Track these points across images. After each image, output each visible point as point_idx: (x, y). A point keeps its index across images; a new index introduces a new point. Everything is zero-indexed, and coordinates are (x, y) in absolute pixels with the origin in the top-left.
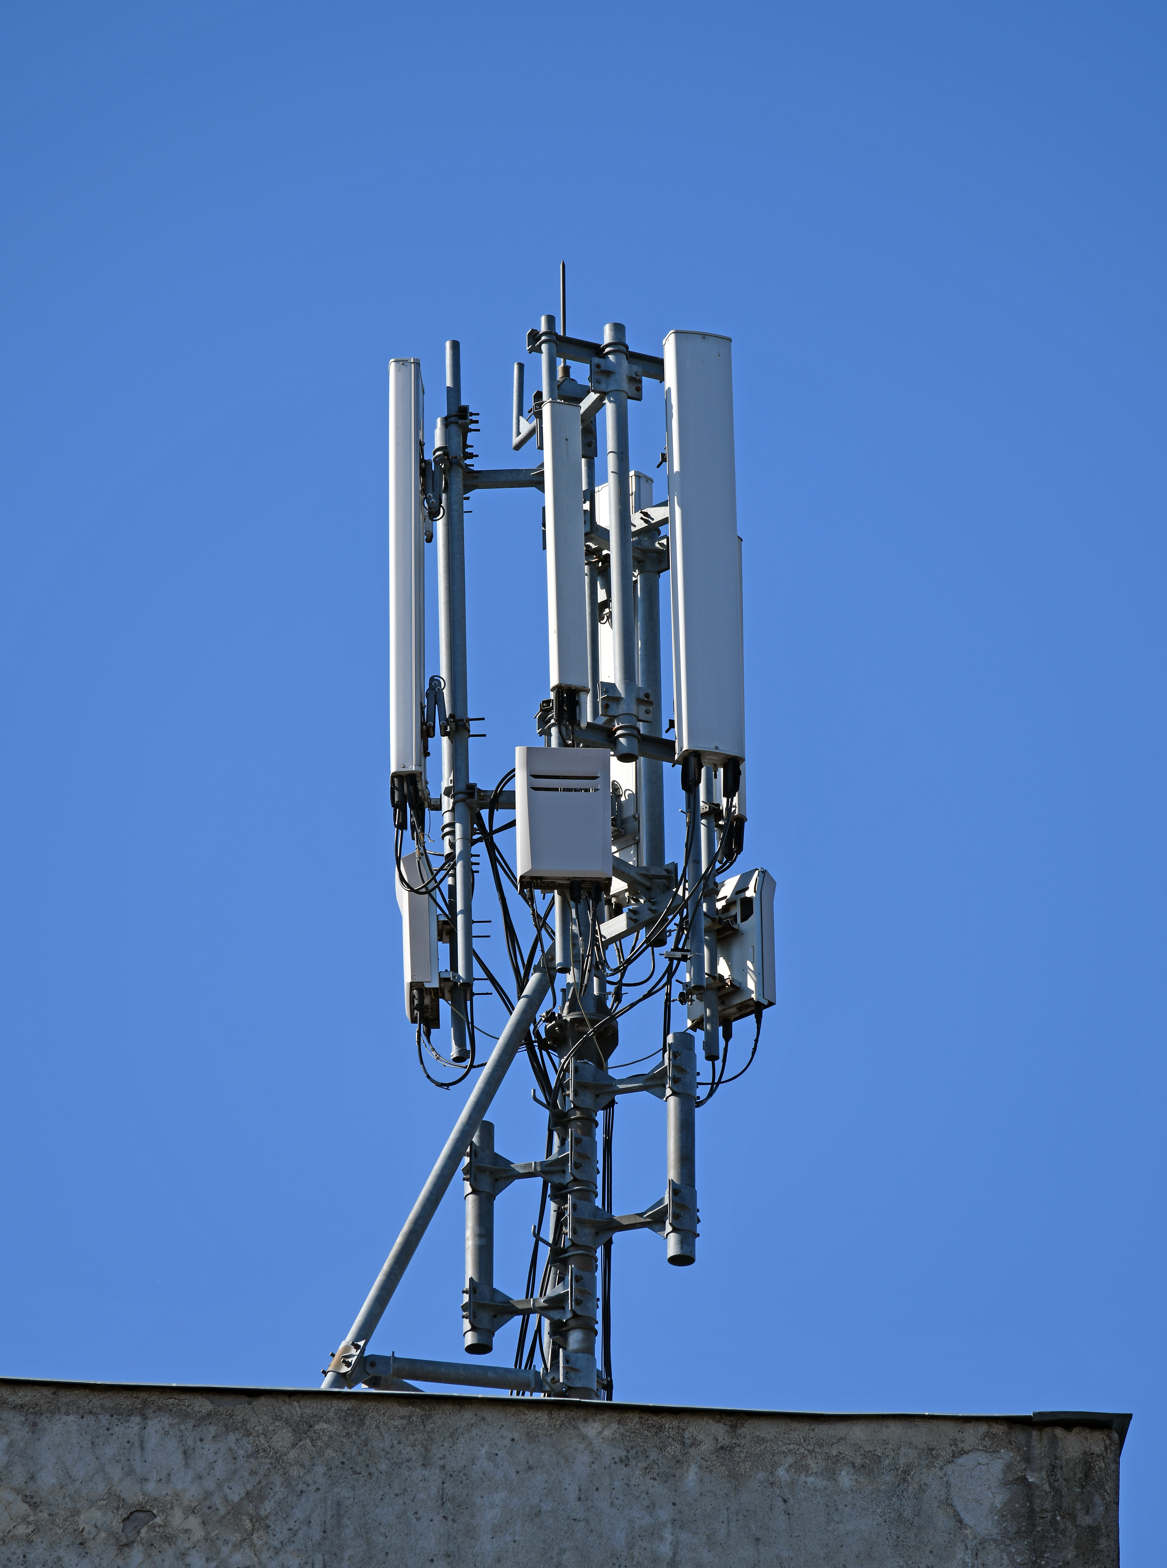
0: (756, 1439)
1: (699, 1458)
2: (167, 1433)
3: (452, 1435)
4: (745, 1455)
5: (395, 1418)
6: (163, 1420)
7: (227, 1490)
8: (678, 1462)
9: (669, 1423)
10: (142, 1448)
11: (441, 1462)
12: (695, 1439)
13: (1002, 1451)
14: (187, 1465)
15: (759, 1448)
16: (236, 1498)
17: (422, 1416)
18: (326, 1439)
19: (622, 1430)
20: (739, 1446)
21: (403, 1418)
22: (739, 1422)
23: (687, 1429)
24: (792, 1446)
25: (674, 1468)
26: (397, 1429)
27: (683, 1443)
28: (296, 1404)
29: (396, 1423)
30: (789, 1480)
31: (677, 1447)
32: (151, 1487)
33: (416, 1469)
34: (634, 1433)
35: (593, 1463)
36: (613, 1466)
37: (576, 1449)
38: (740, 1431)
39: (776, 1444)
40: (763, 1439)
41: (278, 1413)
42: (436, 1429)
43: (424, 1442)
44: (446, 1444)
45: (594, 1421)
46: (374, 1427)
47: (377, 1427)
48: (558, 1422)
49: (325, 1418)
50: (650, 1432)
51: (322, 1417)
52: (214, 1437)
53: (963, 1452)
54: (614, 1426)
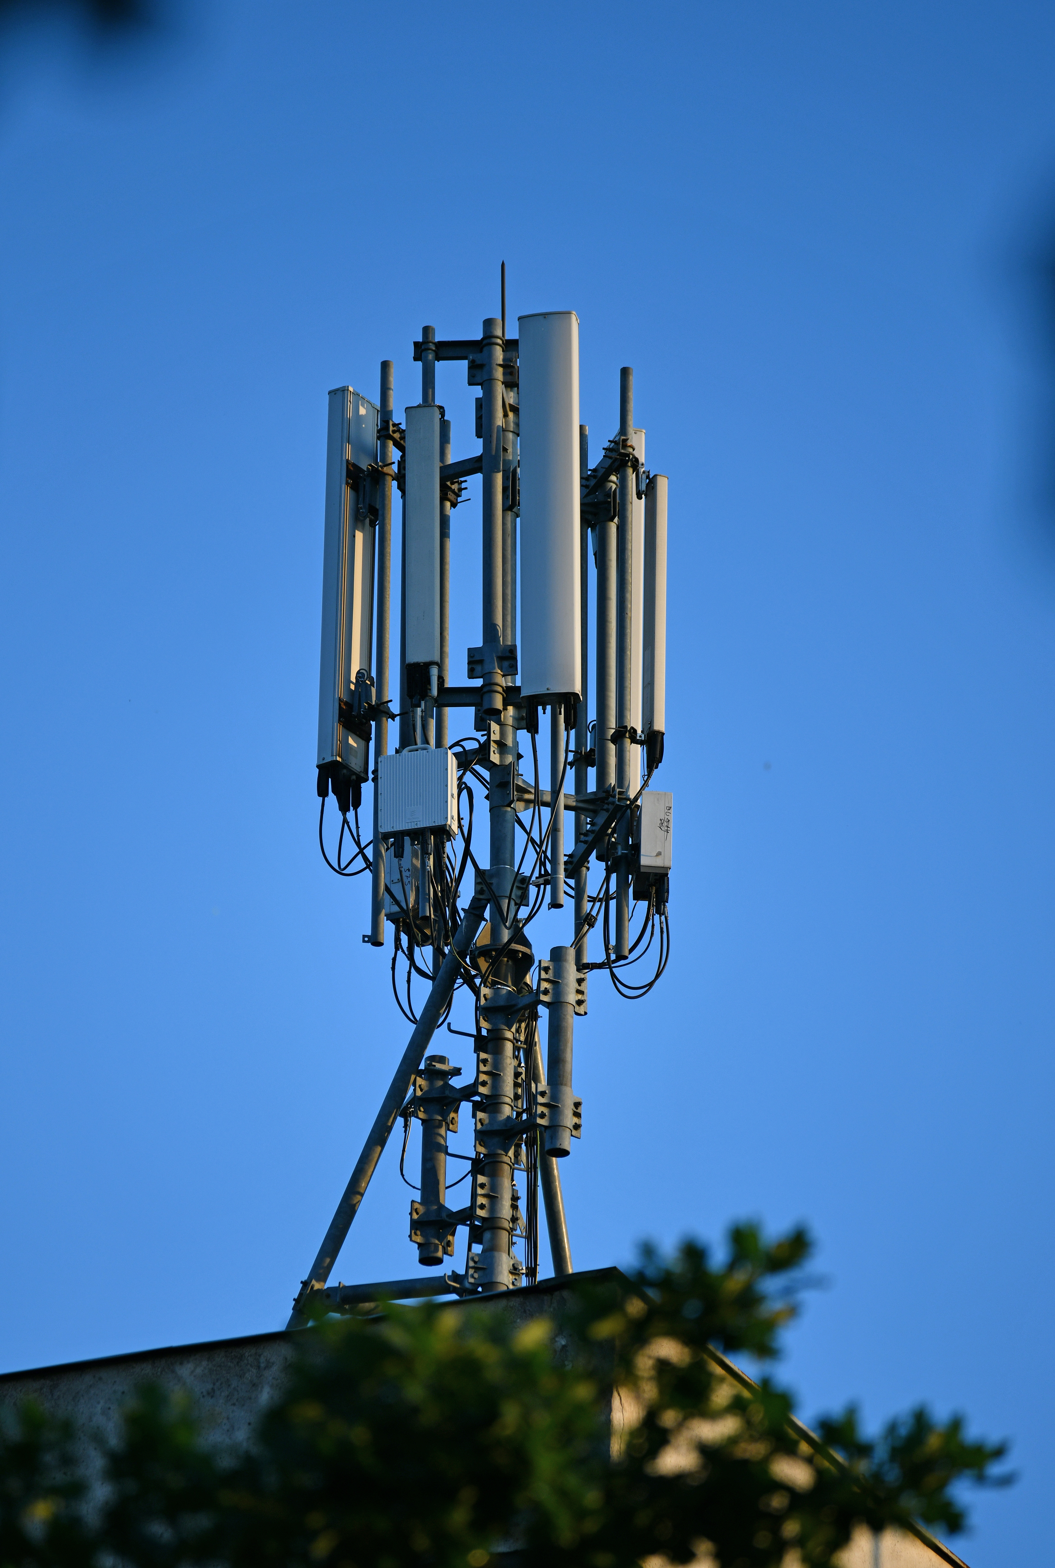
1: (271, 1378)
3: (74, 1397)
5: (30, 1393)
8: (255, 1385)
12: (268, 1362)
19: (210, 1366)
23: (262, 1354)
25: (251, 1392)
27: (259, 1368)
31: (253, 1372)
34: (220, 1366)
45: (188, 1362)
54: (205, 1365)
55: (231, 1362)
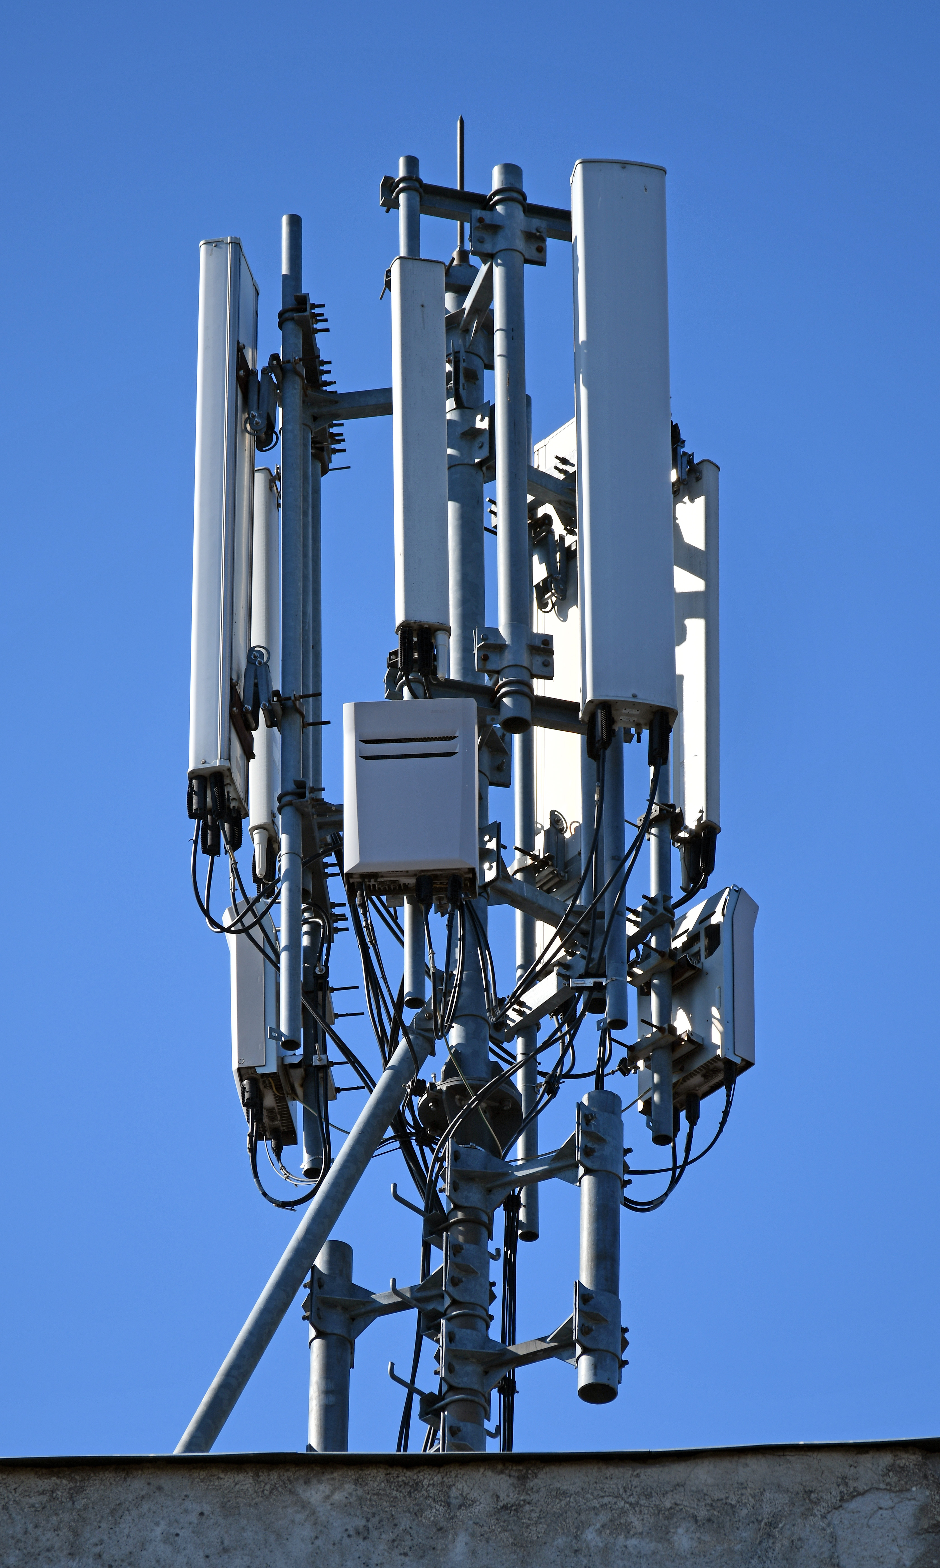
0: (554, 1493)
1: (471, 1522)
3: (112, 1512)
4: (538, 1515)
5: (32, 1494)
8: (440, 1529)
11: (97, 1550)
12: (465, 1498)
13: (914, 1489)
15: (559, 1505)
17: (70, 1489)
19: (360, 1492)
20: (529, 1503)
21: (43, 1493)
22: (530, 1472)
23: (454, 1485)
24: (606, 1500)
25: (434, 1538)
26: (33, 1509)
27: (449, 1504)
29: (32, 1500)
30: (600, 1544)
31: (439, 1510)
33: (60, 1561)
35: (317, 1538)
36: (346, 1541)
37: (293, 1521)
38: (532, 1484)
39: (583, 1498)
40: (565, 1493)
42: (91, 1505)
43: (73, 1524)
44: (104, 1525)
45: (320, 1482)
48: (267, 1487)
50: (401, 1492)
53: (856, 1494)
54: (349, 1487)
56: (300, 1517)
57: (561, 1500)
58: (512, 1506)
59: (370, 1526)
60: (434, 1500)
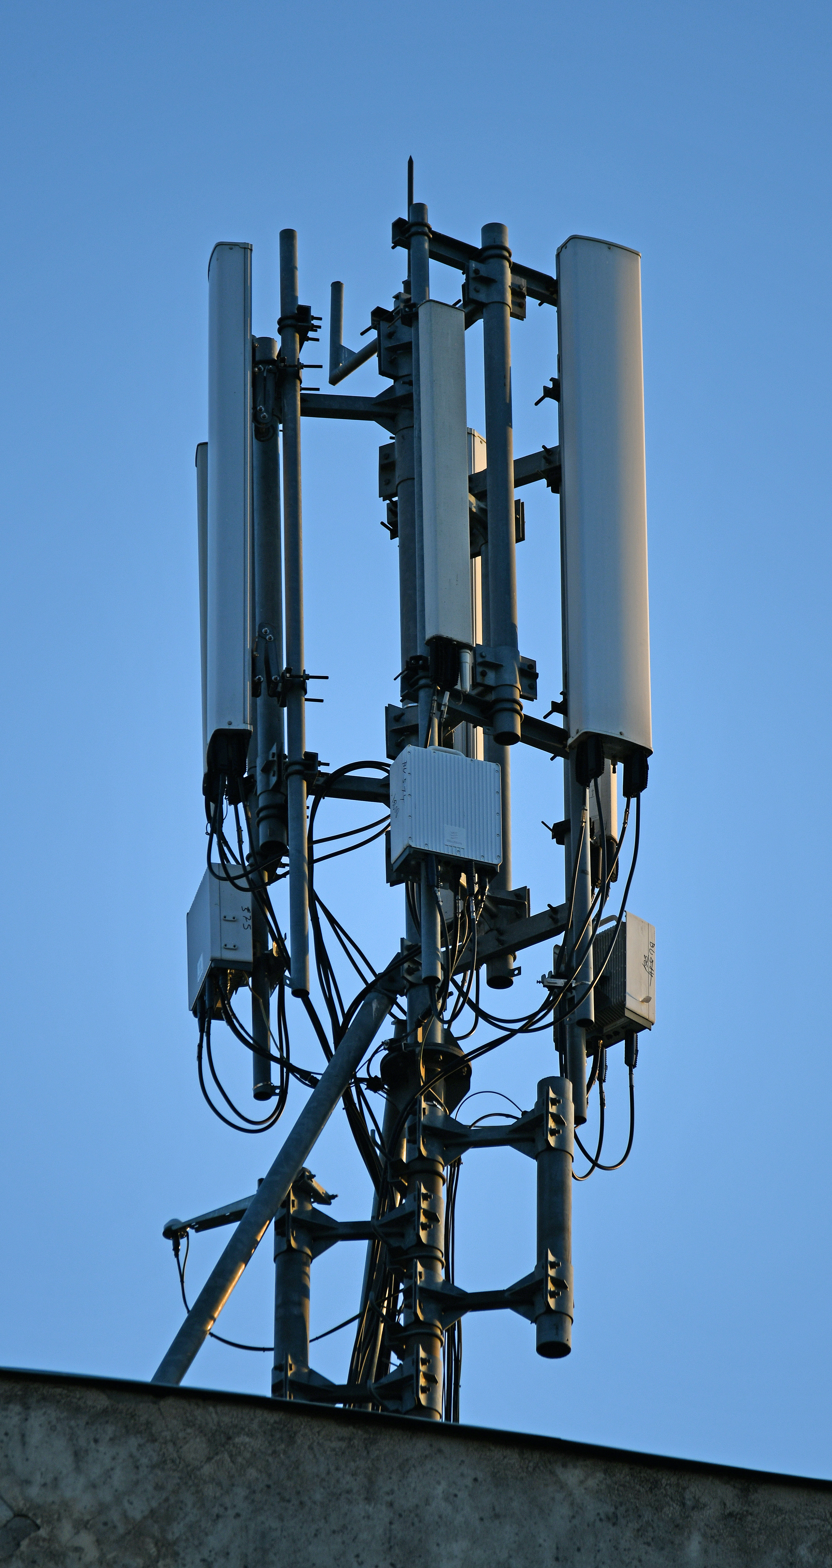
0: (772, 1509)
1: (703, 1524)
2: (53, 1429)
3: (401, 1467)
4: (759, 1526)
5: (333, 1439)
6: (49, 1412)
7: (126, 1505)
8: (677, 1526)
9: (667, 1479)
10: (24, 1443)
11: (389, 1498)
12: (698, 1501)
14: (78, 1469)
15: (776, 1519)
16: (138, 1516)
17: (365, 1439)
18: (248, 1455)
19: (609, 1482)
20: (751, 1514)
21: (342, 1439)
22: (751, 1486)
23: (687, 1488)
24: (816, 1522)
25: (672, 1533)
26: (334, 1453)
27: (684, 1504)
28: (211, 1409)
29: (334, 1445)
30: (811, 1560)
31: (675, 1509)
32: (34, 1491)
33: (358, 1504)
34: (624, 1486)
35: (573, 1517)
36: (598, 1524)
37: (553, 1499)
38: (753, 1497)
39: (796, 1516)
40: (781, 1510)
41: (190, 1418)
42: (383, 1458)
43: (368, 1472)
44: (394, 1477)
45: (575, 1467)
46: (306, 1447)
47: (311, 1448)
48: (531, 1464)
49: (247, 1430)
50: (643, 1487)
51: (243, 1429)
52: (111, 1439)
54: (600, 1475)
55: (640, 1485)
56: (559, 1496)
57: (777, 1516)
58: (737, 1514)
59: (619, 1515)
60: (671, 1498)
